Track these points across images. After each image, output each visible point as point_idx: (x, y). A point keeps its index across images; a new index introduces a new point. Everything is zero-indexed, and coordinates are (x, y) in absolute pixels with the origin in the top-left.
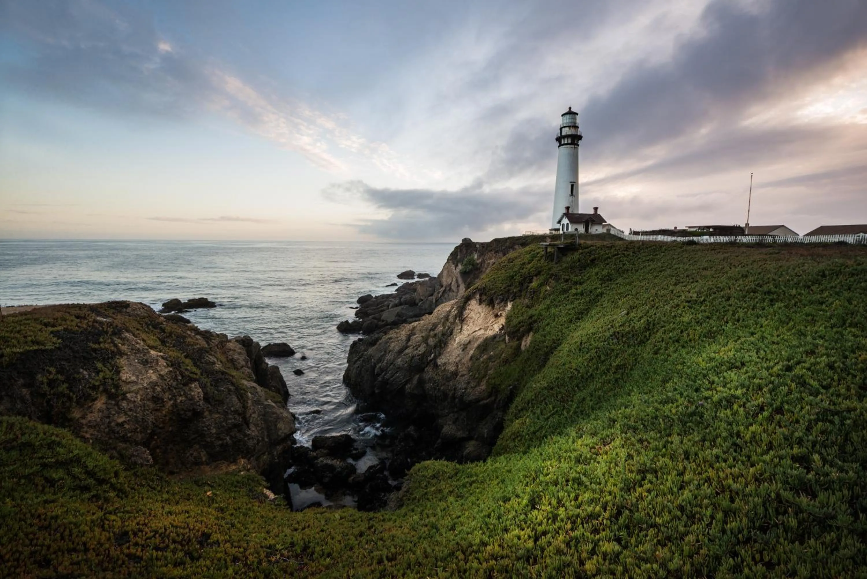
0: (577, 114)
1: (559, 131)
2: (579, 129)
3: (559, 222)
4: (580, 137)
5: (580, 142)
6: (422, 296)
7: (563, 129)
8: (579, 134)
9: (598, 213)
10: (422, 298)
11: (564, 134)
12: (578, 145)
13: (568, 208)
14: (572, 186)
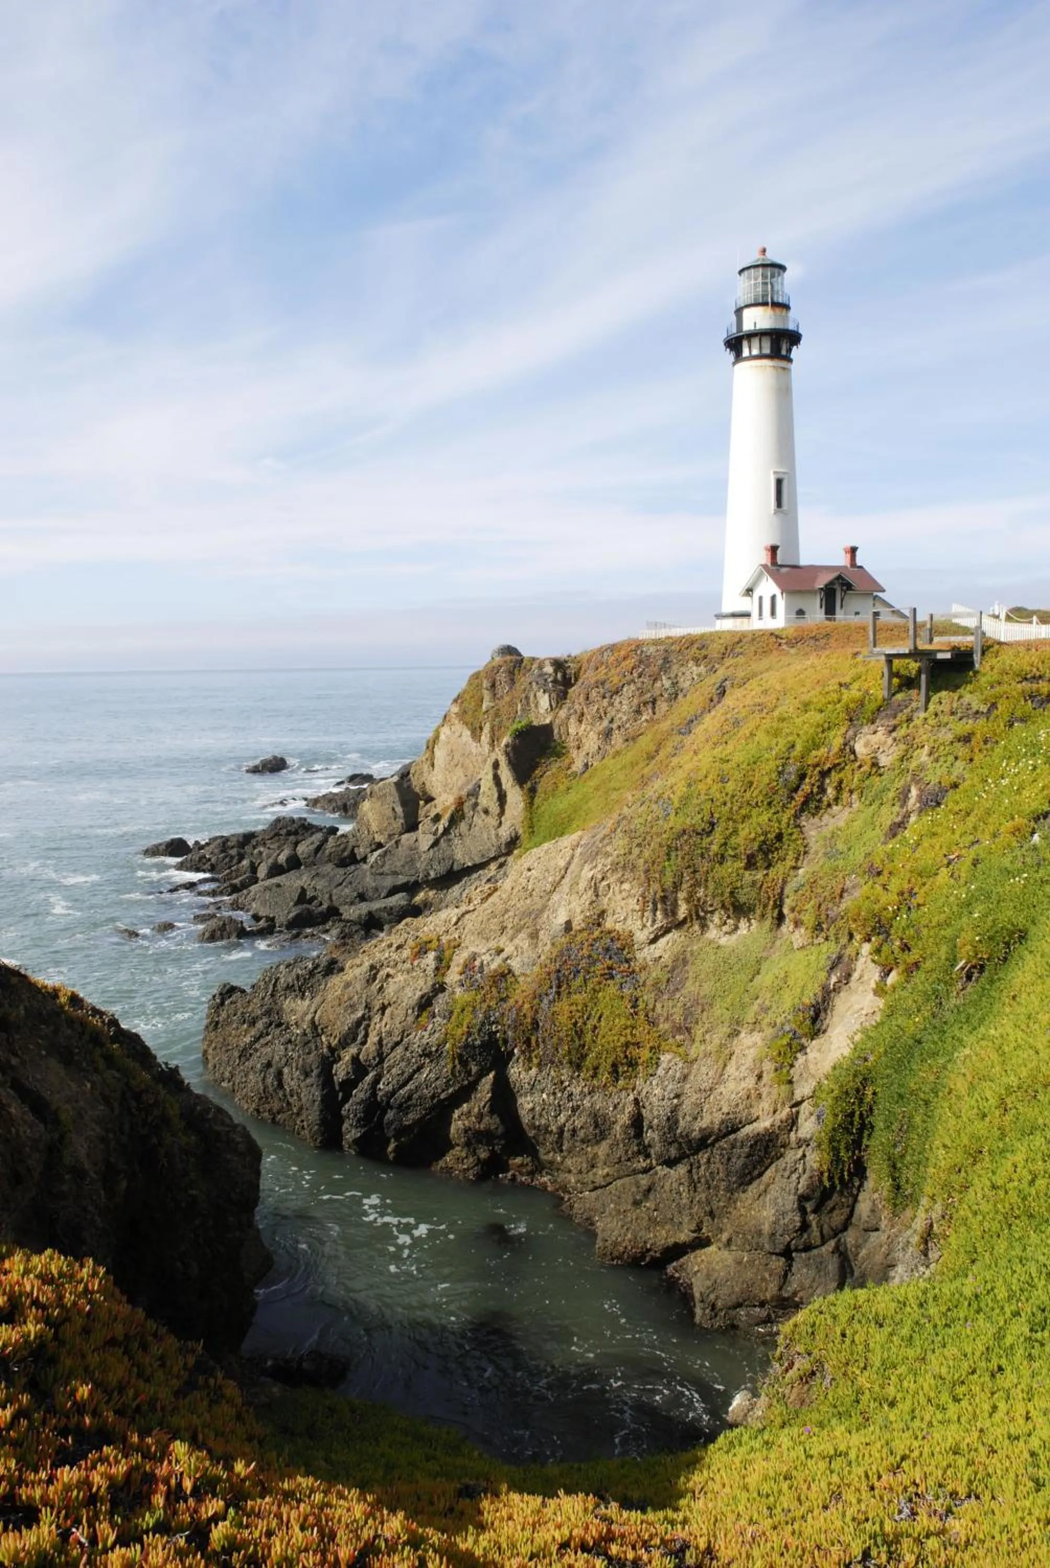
0: (782, 268)
1: (734, 318)
2: (792, 314)
3: (749, 591)
4: (794, 338)
5: (795, 353)
6: (381, 832)
7: (746, 312)
8: (791, 327)
9: (859, 563)
10: (379, 838)
11: (748, 326)
12: (790, 360)
13: (774, 550)
14: (779, 482)
